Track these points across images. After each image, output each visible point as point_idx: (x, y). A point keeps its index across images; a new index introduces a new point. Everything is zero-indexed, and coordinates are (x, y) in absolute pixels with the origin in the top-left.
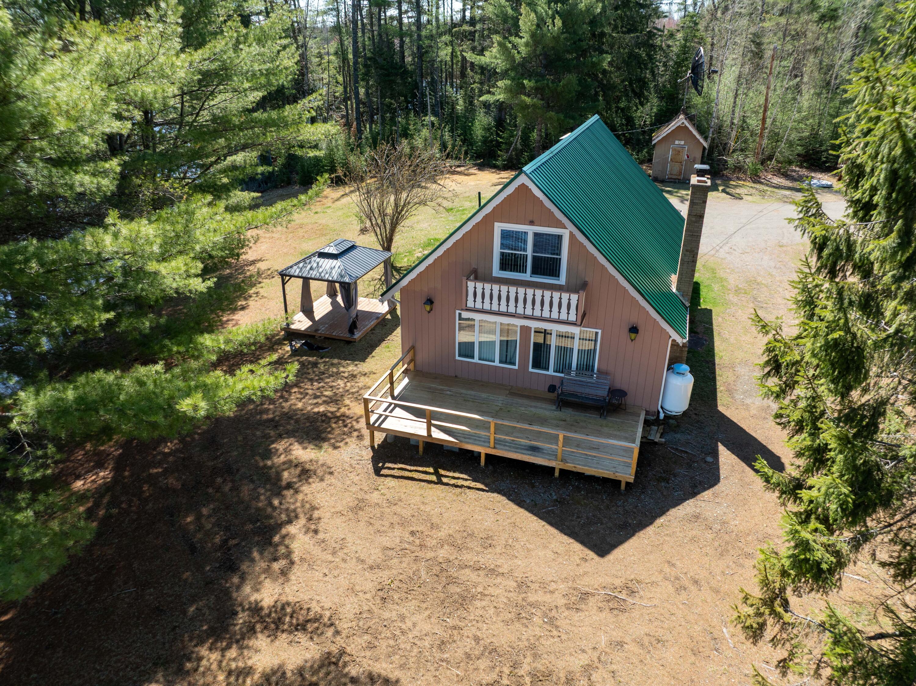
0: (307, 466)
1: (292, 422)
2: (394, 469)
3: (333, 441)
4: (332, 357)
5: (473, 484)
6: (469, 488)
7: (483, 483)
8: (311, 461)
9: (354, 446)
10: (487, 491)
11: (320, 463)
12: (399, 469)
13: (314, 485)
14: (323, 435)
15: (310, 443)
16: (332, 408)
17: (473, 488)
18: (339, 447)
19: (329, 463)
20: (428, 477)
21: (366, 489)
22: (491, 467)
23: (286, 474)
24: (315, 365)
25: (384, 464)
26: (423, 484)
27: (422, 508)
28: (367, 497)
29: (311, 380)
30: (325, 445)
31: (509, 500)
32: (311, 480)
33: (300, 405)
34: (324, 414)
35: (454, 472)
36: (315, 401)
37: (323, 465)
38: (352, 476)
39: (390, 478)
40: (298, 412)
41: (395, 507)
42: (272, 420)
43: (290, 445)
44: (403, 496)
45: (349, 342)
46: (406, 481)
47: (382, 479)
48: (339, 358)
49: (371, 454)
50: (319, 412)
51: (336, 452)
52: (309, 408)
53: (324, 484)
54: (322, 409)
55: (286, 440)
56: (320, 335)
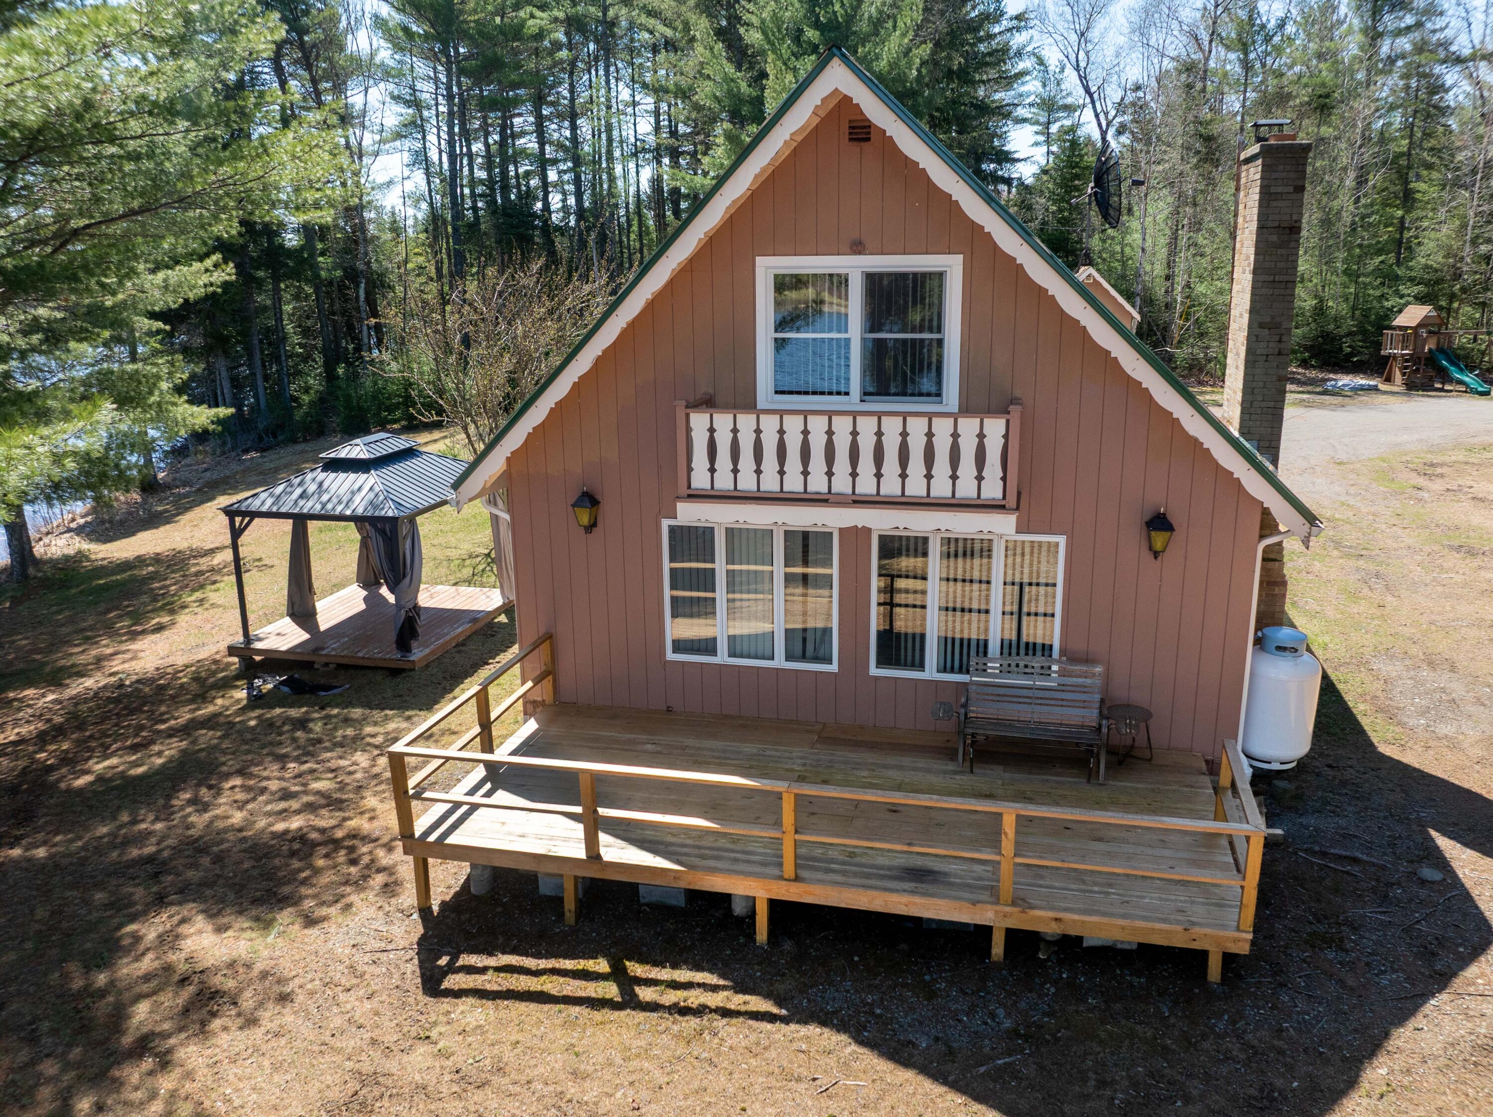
0: (217, 981)
1: (206, 861)
2: (483, 970)
3: (308, 904)
4: (350, 704)
5: (737, 1001)
6: (726, 1013)
7: (768, 996)
8: (232, 965)
9: (371, 912)
10: (785, 1020)
11: (259, 967)
12: (498, 969)
13: (223, 1039)
14: (286, 890)
15: (240, 913)
16: (325, 820)
17: (736, 1014)
18: (325, 919)
19: (286, 967)
20: (592, 989)
21: (390, 1038)
22: (788, 945)
23: (142, 1011)
24: (302, 724)
25: (455, 958)
26: (575, 1010)
27: (572, 1090)
28: (392, 1065)
29: (282, 759)
30: (285, 916)
31: (861, 1043)
32: (216, 1024)
33: (238, 817)
34: (300, 837)
35: (674, 966)
36: (283, 805)
37: (264, 975)
38: (350, 1001)
39: (471, 1000)
40: (230, 836)
41: (478, 1096)
42: (151, 859)
43: (183, 921)
44: (508, 1055)
45: (395, 672)
46: (523, 1007)
47: (446, 1004)
48: (369, 706)
49: (420, 930)
50: (286, 832)
51: (313, 932)
52: (262, 823)
53: (257, 1033)
54: (295, 823)
55: (174, 909)
56: (324, 660)
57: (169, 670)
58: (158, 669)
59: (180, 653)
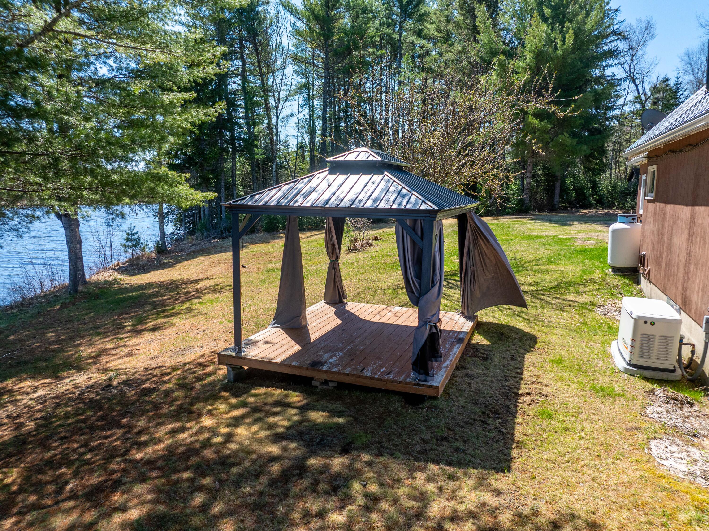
56: (325, 377)
57: (156, 372)
58: (147, 369)
59: (169, 354)
